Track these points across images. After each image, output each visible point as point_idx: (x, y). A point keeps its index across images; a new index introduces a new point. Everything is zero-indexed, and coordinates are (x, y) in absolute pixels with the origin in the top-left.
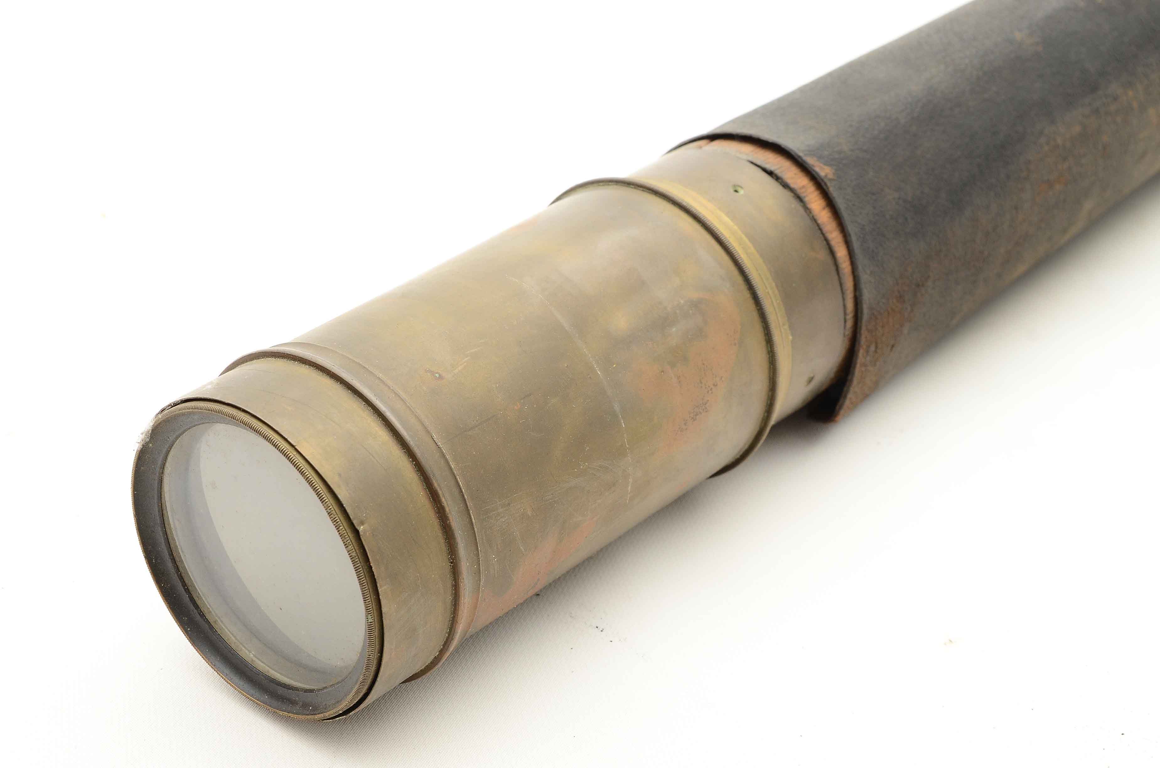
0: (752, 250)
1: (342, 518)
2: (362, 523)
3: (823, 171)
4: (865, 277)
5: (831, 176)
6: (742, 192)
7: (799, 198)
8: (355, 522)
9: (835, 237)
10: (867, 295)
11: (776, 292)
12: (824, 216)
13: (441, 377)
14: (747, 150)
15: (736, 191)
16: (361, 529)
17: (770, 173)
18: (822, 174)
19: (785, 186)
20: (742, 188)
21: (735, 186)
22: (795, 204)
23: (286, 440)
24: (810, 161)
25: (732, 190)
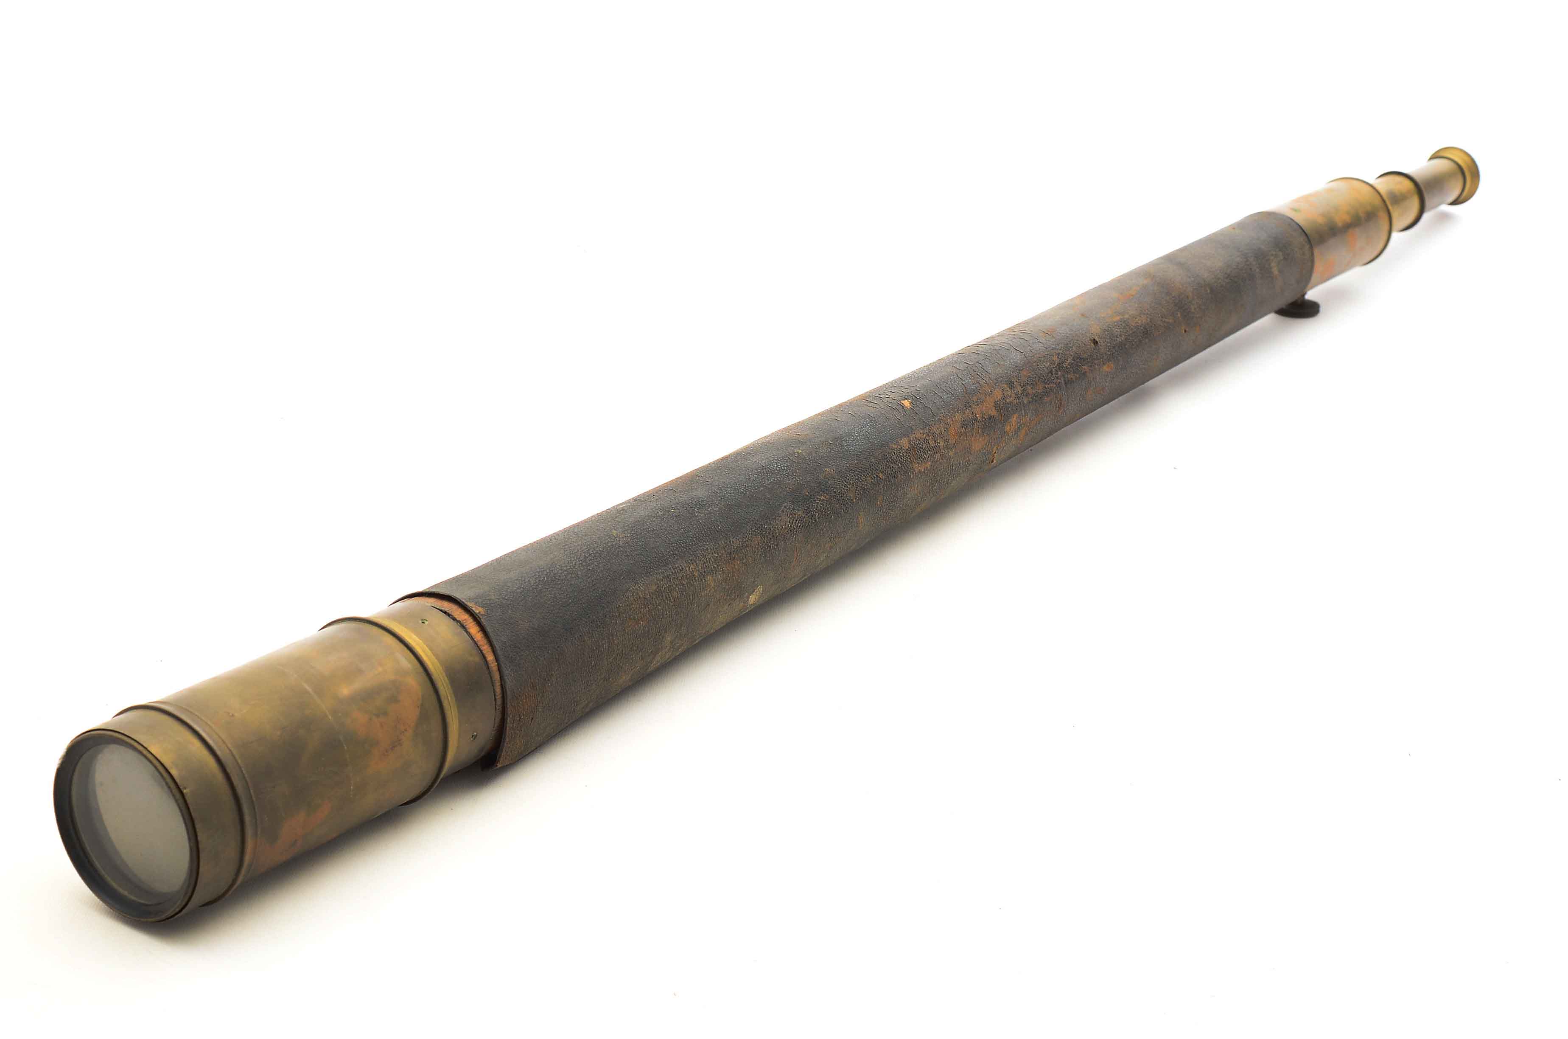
0: (429, 653)
1: (175, 787)
2: (185, 788)
3: (477, 610)
4: (507, 672)
5: (483, 613)
6: (427, 623)
7: (463, 626)
8: (181, 788)
9: (486, 649)
10: (509, 684)
11: (446, 678)
12: (479, 636)
13: (233, 715)
14: (431, 601)
15: (423, 623)
16: (185, 791)
17: (445, 612)
18: (477, 612)
19: (454, 619)
20: (427, 620)
21: (422, 620)
22: (460, 630)
23: (142, 746)
24: (470, 605)
25: (420, 622)
